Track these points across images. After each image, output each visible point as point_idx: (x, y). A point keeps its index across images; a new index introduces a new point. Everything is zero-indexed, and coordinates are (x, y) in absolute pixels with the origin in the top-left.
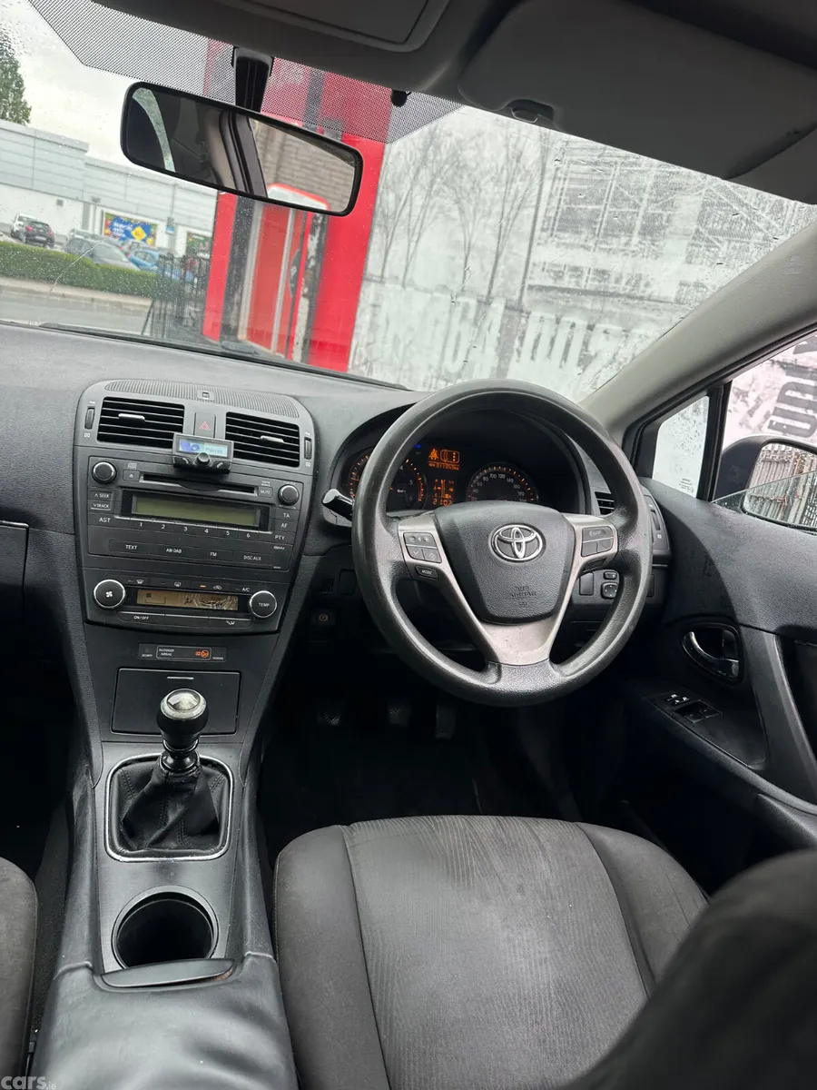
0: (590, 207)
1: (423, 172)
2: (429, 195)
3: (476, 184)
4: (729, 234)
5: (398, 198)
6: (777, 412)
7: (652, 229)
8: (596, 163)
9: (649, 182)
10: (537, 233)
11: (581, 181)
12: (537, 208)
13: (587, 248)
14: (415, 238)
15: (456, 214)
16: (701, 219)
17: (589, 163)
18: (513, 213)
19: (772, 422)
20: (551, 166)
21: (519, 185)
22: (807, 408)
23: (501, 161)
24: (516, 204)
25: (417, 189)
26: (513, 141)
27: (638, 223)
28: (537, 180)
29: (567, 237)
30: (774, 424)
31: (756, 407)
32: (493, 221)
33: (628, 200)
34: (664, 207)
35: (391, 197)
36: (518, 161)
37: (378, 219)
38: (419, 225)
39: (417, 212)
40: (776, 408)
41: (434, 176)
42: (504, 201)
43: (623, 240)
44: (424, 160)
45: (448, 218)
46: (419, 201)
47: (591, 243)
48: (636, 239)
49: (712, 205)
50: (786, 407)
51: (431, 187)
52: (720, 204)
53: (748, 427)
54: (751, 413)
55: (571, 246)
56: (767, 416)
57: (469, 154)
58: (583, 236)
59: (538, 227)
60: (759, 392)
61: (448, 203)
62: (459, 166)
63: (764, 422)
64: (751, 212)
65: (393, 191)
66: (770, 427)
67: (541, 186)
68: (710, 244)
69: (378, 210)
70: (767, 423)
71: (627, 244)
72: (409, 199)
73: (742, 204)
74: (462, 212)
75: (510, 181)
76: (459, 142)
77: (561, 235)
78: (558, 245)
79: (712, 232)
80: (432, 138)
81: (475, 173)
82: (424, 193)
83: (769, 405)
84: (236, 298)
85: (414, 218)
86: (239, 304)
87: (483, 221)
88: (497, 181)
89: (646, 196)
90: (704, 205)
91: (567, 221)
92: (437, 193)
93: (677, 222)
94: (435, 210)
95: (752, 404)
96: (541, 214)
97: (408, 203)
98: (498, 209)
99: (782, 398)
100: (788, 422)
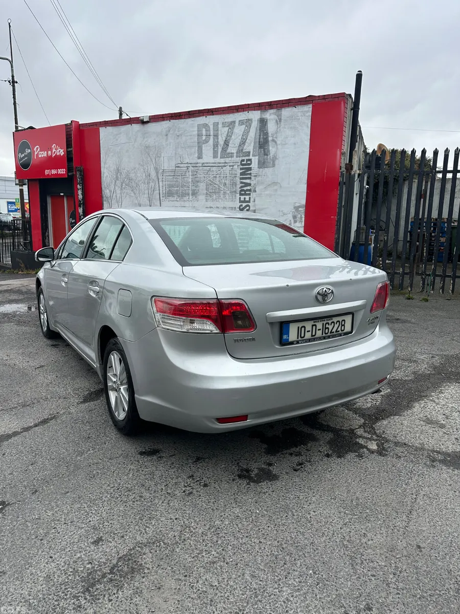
0: (175, 189)
1: (117, 182)
2: (121, 189)
3: (137, 185)
4: (215, 193)
5: (110, 191)
7: (194, 194)
8: (174, 176)
9: (190, 180)
10: (161, 198)
11: (170, 181)
12: (159, 190)
13: (178, 201)
14: (120, 203)
15: (133, 194)
16: (207, 189)
17: (172, 176)
18: (152, 192)
20: (160, 177)
21: (152, 184)
23: (144, 177)
24: (152, 190)
25: (117, 188)
26: (146, 170)
27: (190, 192)
28: (157, 183)
29: (171, 198)
32: (146, 196)
33: (185, 186)
34: (196, 187)
35: (108, 191)
36: (149, 176)
37: (104, 199)
38: (120, 199)
39: (118, 196)
41: (122, 183)
42: (148, 189)
43: (187, 197)
44: (117, 178)
45: (130, 196)
46: (118, 192)
47: (178, 199)
48: (191, 197)
49: (208, 185)
51: (122, 187)
52: (211, 184)
55: (173, 201)
57: (132, 175)
58: (176, 198)
59: (161, 197)
61: (129, 191)
62: (130, 179)
64: (219, 186)
65: (108, 189)
67: (159, 183)
68: (211, 196)
69: (104, 196)
71: (189, 198)
72: (115, 191)
73: (216, 184)
74: (135, 194)
75: (148, 183)
76: (128, 171)
77: (169, 198)
78: (169, 201)
79: (210, 193)
80: (118, 171)
81: (136, 181)
82: (120, 189)
84: (47, 234)
85: (118, 197)
86: (48, 236)
87: (143, 196)
88: (144, 183)
89: (190, 184)
90: (206, 185)
91: (169, 193)
92: (124, 188)
93: (200, 190)
94: (125, 194)
96: (161, 192)
97: (115, 192)
98: (146, 192)
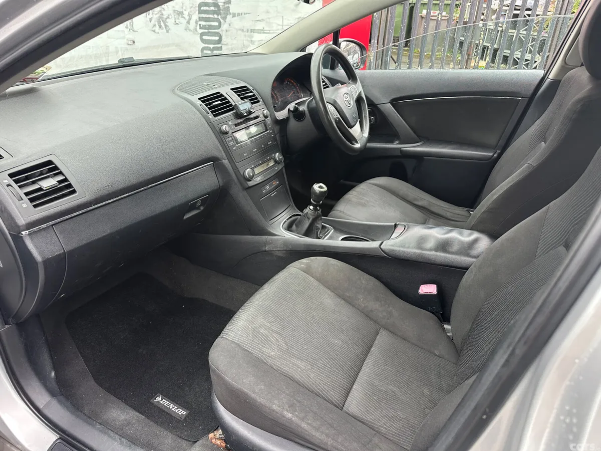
6: (201, 19)
19: (200, 25)
22: (213, 14)
30: (202, 26)
31: (190, 19)
40: (199, 17)
50: (204, 16)
53: (190, 30)
54: (188, 22)
56: (196, 22)
60: (189, 10)
63: (196, 26)
66: (200, 28)
70: (198, 27)
83: (195, 17)
95: (187, 18)
99: (200, 12)
100: (208, 23)
